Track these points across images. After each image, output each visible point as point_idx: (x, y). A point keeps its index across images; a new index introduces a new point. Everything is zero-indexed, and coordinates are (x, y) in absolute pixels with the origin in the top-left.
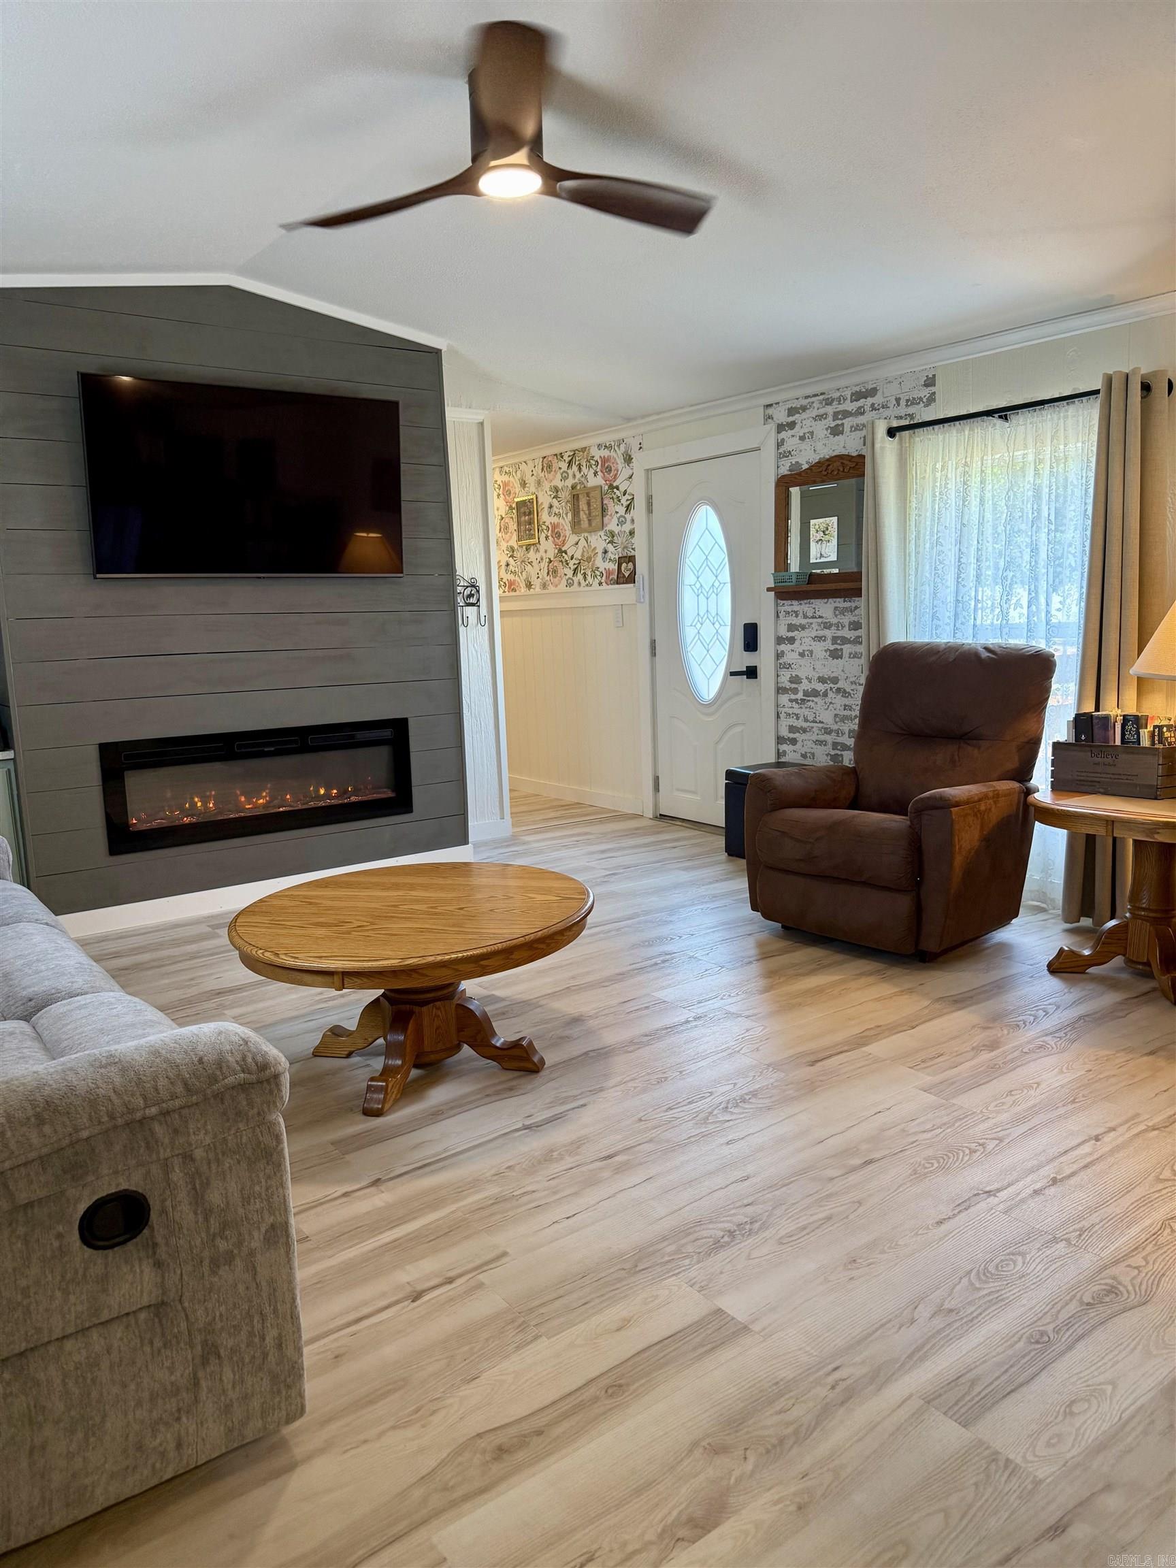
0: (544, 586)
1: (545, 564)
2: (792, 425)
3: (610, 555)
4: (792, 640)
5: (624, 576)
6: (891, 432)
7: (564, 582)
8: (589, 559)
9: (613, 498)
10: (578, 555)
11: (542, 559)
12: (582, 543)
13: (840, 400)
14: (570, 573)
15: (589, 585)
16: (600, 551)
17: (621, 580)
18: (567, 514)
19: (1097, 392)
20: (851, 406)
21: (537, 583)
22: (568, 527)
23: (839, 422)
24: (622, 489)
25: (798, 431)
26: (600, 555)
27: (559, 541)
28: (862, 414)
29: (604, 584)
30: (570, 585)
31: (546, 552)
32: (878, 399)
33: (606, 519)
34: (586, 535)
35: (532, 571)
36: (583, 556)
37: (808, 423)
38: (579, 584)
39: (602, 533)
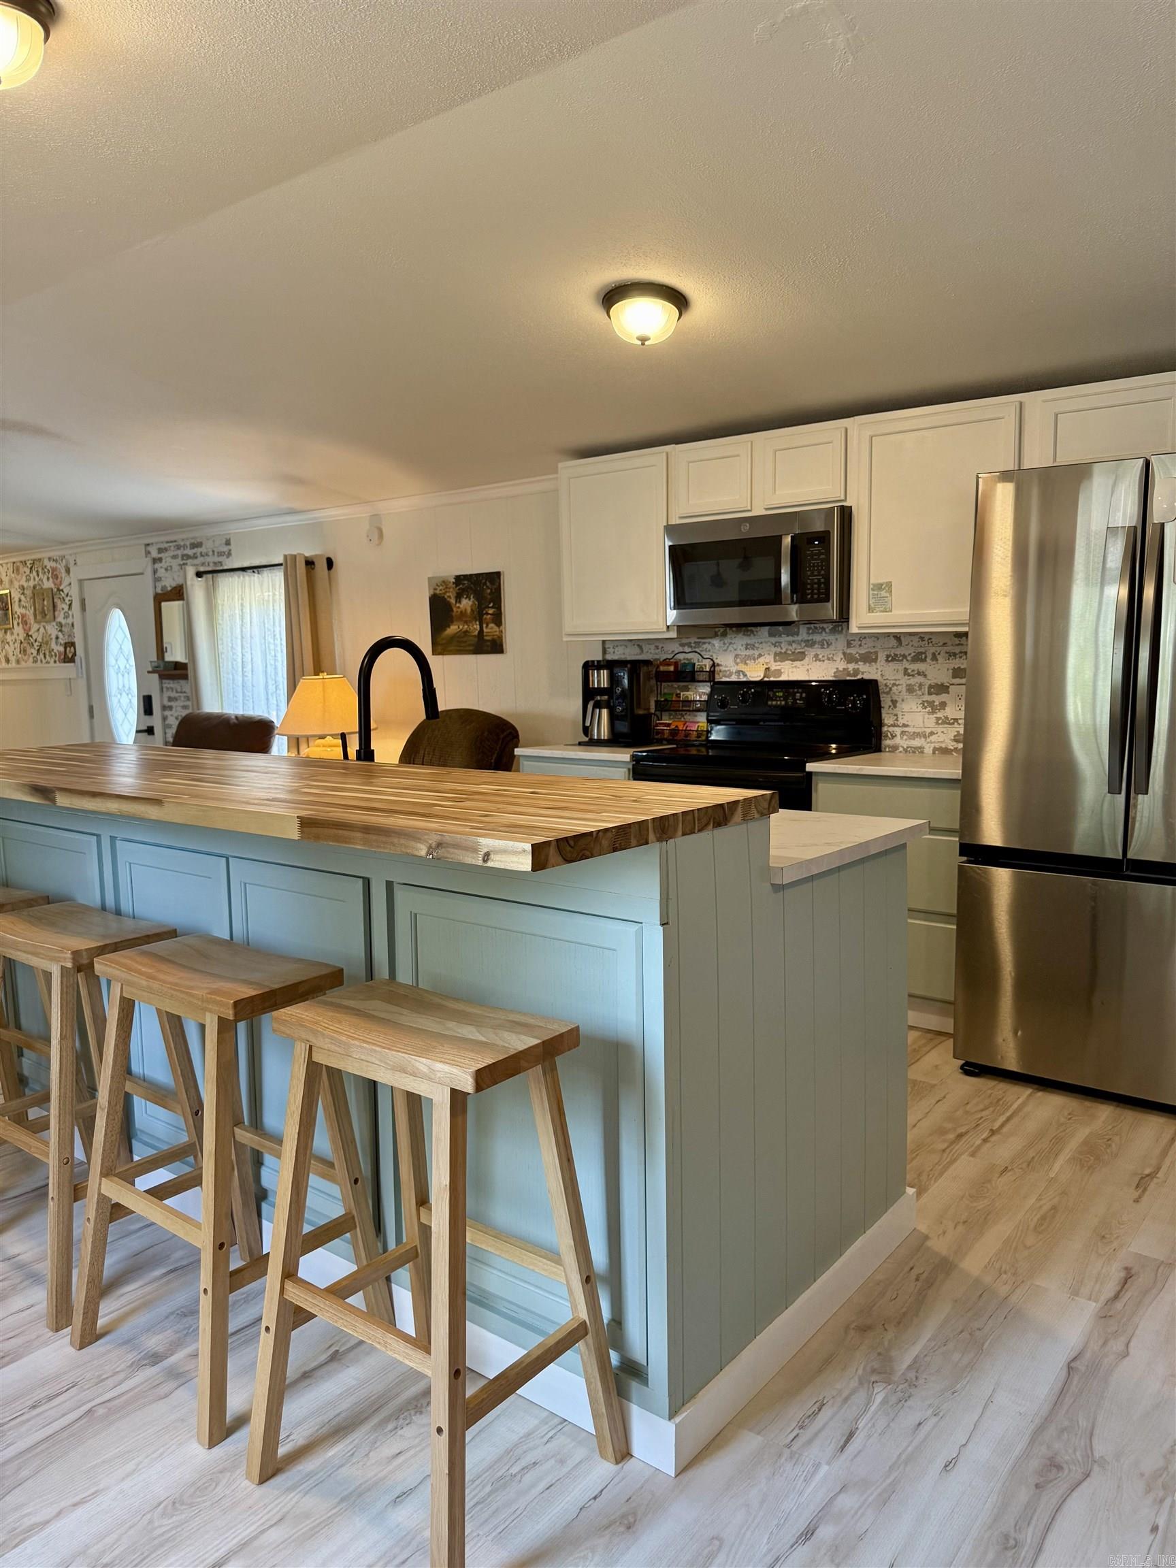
0: (18, 662)
1: (17, 645)
2: (160, 560)
3: (60, 640)
4: (170, 708)
5: (68, 657)
6: (199, 574)
7: (31, 659)
8: (47, 643)
9: (60, 598)
10: (39, 639)
11: (16, 640)
12: (42, 630)
13: (185, 547)
14: (35, 652)
15: (48, 662)
16: (54, 637)
17: (66, 660)
18: (31, 607)
19: (281, 565)
20: (190, 552)
21: (13, 659)
22: (32, 617)
23: (184, 562)
24: (66, 592)
25: (163, 564)
26: (54, 640)
27: (27, 628)
28: (196, 558)
29: (58, 662)
30: (35, 661)
31: (18, 635)
32: (203, 549)
33: (56, 613)
34: (44, 624)
35: (9, 649)
36: (43, 639)
37: (169, 559)
38: (41, 661)
39: (54, 624)
